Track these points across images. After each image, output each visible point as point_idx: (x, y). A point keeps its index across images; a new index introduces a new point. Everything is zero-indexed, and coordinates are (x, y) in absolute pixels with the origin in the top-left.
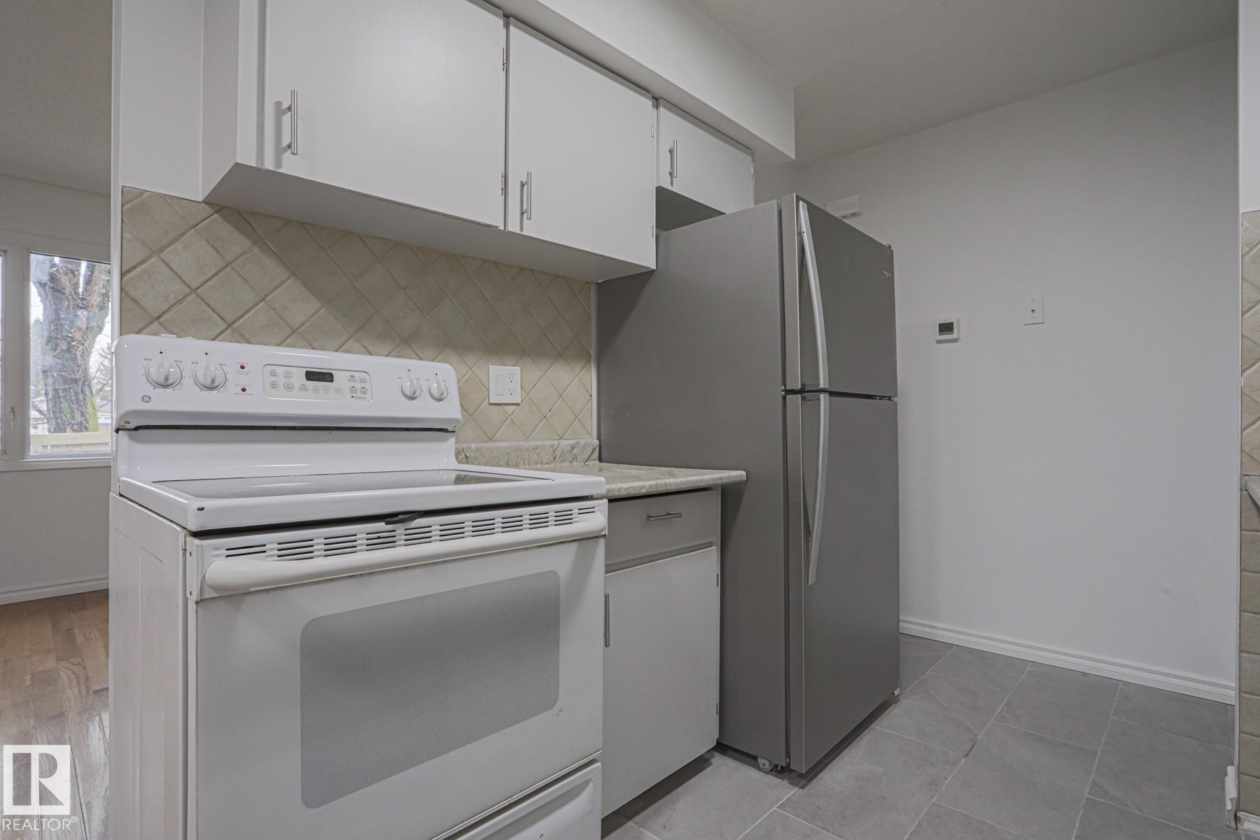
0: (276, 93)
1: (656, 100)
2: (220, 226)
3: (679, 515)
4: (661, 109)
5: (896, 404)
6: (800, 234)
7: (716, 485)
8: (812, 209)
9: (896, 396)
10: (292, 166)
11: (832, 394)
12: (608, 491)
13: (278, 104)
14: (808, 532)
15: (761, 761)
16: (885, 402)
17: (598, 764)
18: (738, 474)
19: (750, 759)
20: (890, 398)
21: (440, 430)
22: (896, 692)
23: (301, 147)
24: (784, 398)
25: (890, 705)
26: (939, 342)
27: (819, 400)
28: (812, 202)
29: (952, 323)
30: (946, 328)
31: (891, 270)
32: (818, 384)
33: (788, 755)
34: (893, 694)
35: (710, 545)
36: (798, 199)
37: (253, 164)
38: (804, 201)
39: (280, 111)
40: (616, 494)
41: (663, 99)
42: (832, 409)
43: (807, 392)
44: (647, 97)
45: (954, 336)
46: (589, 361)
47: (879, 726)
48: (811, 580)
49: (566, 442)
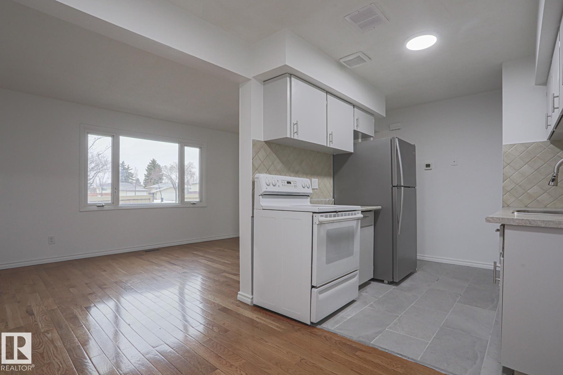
0: (294, 121)
1: (354, 106)
2: (266, 146)
3: (368, 217)
4: (355, 108)
5: (416, 189)
6: (397, 146)
7: (373, 210)
8: (399, 139)
9: (416, 187)
10: (296, 137)
11: (404, 187)
12: (362, 209)
13: (294, 123)
14: (398, 222)
15: (385, 281)
16: (413, 188)
17: (358, 271)
18: (380, 207)
19: (382, 281)
20: (414, 187)
21: (306, 196)
22: (416, 269)
23: (299, 133)
24: (392, 188)
25: (414, 273)
26: (425, 170)
27: (401, 188)
28: (399, 138)
29: (430, 164)
30: (428, 166)
31: (415, 152)
32: (401, 185)
33: (393, 279)
34: (415, 270)
35: (371, 225)
36: (396, 138)
37: (289, 137)
38: (397, 138)
39: (294, 125)
40: (363, 210)
41: (356, 106)
42: (404, 190)
43: (399, 186)
44: (352, 106)
45: (430, 168)
46: (331, 177)
47: (413, 276)
48: (399, 234)
49: (327, 199)
